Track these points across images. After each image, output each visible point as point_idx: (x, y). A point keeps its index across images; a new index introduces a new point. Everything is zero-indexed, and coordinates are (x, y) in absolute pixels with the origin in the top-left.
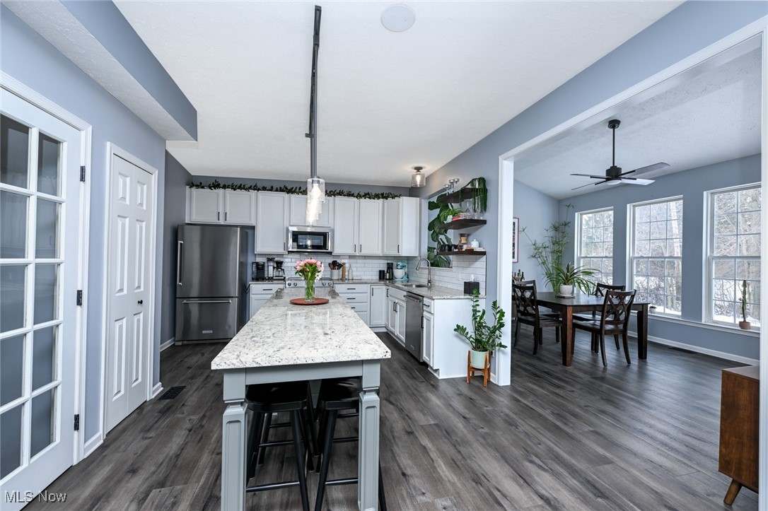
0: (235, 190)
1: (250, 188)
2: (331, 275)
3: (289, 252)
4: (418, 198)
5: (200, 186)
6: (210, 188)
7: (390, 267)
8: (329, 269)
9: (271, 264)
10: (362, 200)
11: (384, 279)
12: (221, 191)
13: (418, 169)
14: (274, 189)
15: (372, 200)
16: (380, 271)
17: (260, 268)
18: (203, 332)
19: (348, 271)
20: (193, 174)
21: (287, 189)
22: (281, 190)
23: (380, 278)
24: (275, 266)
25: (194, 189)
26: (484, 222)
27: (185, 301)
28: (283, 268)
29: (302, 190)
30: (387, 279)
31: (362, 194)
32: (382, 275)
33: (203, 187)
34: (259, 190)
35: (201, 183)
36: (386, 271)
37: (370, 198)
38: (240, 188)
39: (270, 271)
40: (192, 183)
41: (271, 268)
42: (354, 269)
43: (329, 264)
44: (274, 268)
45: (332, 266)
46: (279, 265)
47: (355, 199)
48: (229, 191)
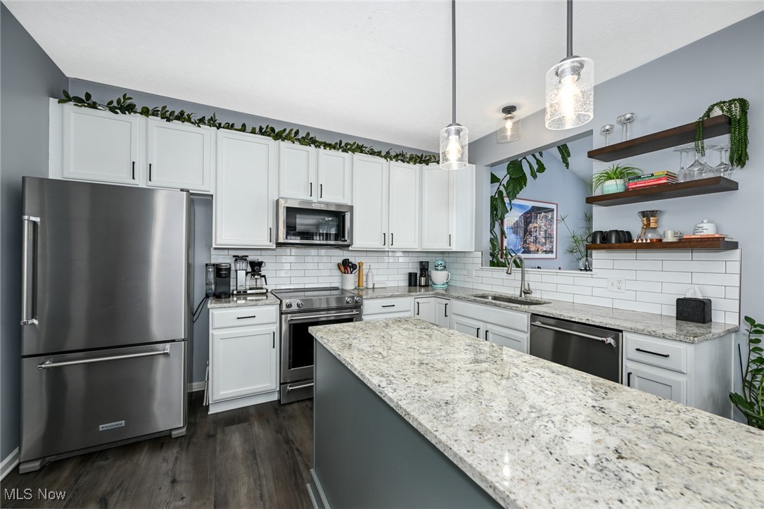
0: (169, 120)
1: (202, 121)
2: (342, 283)
3: (279, 245)
4: (474, 165)
5: (87, 101)
6: (113, 110)
7: (424, 268)
8: (338, 273)
9: (242, 265)
10: (393, 162)
11: (416, 285)
12: (136, 119)
13: (509, 110)
14: (249, 128)
15: (406, 164)
16: (410, 274)
17: (222, 274)
18: (101, 427)
19: (367, 275)
20: (68, 74)
21: (273, 130)
22: (262, 132)
23: (410, 285)
24: (249, 269)
25: (70, 106)
26: (733, 186)
27: (48, 364)
28: (263, 273)
29: (300, 136)
30: (420, 286)
31: (393, 154)
32: (413, 281)
33: (94, 106)
34: (219, 127)
35: (88, 96)
36: (419, 273)
37: (403, 161)
38: (181, 117)
39: (241, 278)
40: (66, 93)
41: (241, 274)
42: (374, 272)
43: (338, 265)
44: (247, 273)
45: (342, 268)
46: (256, 268)
47: (383, 160)
48: (155, 121)
